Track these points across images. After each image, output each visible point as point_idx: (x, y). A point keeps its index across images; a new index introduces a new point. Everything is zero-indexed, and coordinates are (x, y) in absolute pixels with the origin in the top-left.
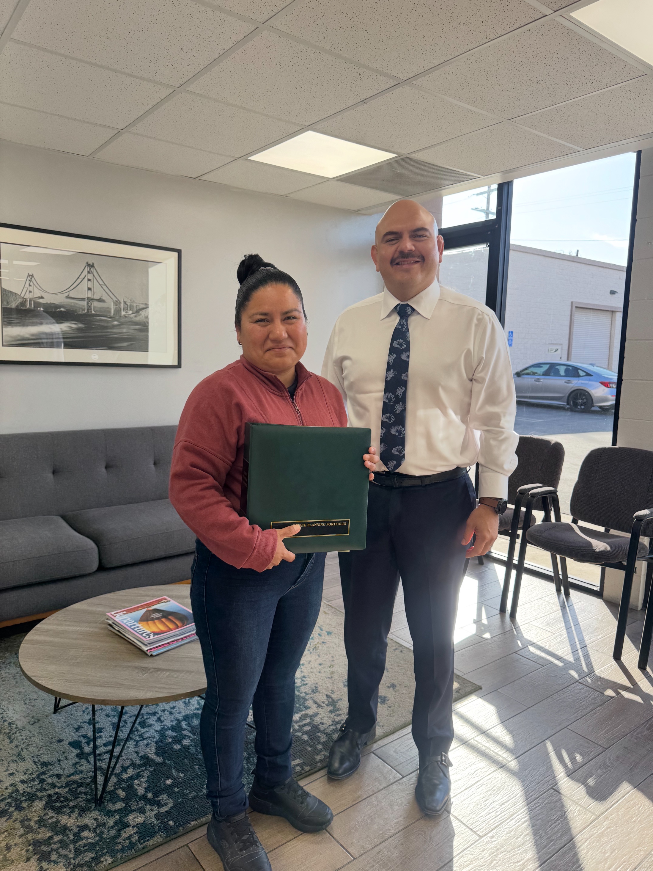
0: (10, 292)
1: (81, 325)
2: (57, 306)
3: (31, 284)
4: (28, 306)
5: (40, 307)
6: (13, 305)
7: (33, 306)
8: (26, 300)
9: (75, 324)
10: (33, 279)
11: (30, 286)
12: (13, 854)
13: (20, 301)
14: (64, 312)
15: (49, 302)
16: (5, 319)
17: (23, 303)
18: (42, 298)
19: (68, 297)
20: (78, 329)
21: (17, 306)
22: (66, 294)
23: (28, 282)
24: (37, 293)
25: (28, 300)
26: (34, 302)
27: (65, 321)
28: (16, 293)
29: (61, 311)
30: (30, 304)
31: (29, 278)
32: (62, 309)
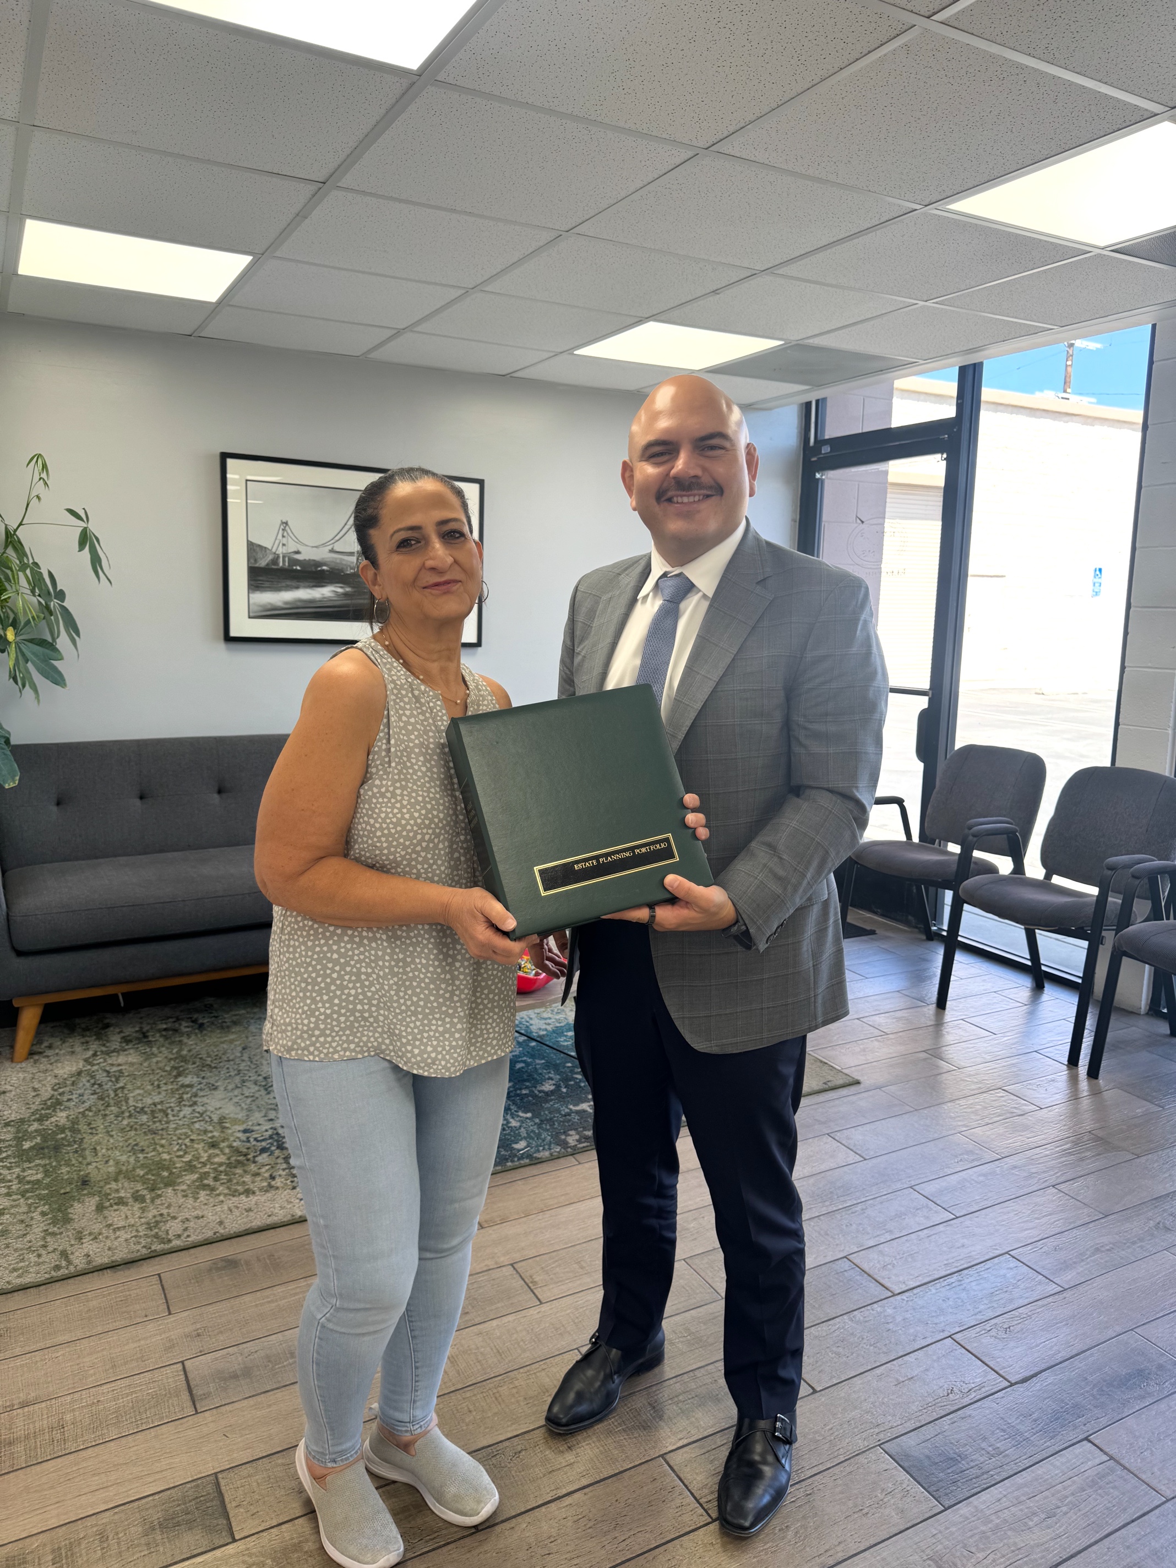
0: (259, 546)
1: (348, 589)
2: (317, 564)
3: (285, 534)
4: (281, 564)
5: (296, 566)
6: (262, 563)
7: (287, 564)
8: (278, 557)
9: (341, 587)
10: (287, 528)
11: (283, 536)
12: (278, 1182)
13: (271, 557)
14: (327, 571)
15: (307, 559)
16: (252, 582)
17: (275, 561)
18: (298, 552)
19: (332, 551)
20: (346, 594)
21: (268, 565)
22: (330, 548)
23: (281, 531)
24: (292, 547)
25: (281, 556)
26: (289, 559)
27: (328, 583)
28: (265, 548)
29: (323, 570)
30: (284, 561)
31: (282, 527)
32: (325, 568)
